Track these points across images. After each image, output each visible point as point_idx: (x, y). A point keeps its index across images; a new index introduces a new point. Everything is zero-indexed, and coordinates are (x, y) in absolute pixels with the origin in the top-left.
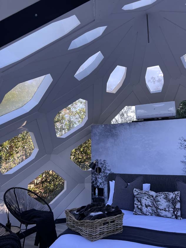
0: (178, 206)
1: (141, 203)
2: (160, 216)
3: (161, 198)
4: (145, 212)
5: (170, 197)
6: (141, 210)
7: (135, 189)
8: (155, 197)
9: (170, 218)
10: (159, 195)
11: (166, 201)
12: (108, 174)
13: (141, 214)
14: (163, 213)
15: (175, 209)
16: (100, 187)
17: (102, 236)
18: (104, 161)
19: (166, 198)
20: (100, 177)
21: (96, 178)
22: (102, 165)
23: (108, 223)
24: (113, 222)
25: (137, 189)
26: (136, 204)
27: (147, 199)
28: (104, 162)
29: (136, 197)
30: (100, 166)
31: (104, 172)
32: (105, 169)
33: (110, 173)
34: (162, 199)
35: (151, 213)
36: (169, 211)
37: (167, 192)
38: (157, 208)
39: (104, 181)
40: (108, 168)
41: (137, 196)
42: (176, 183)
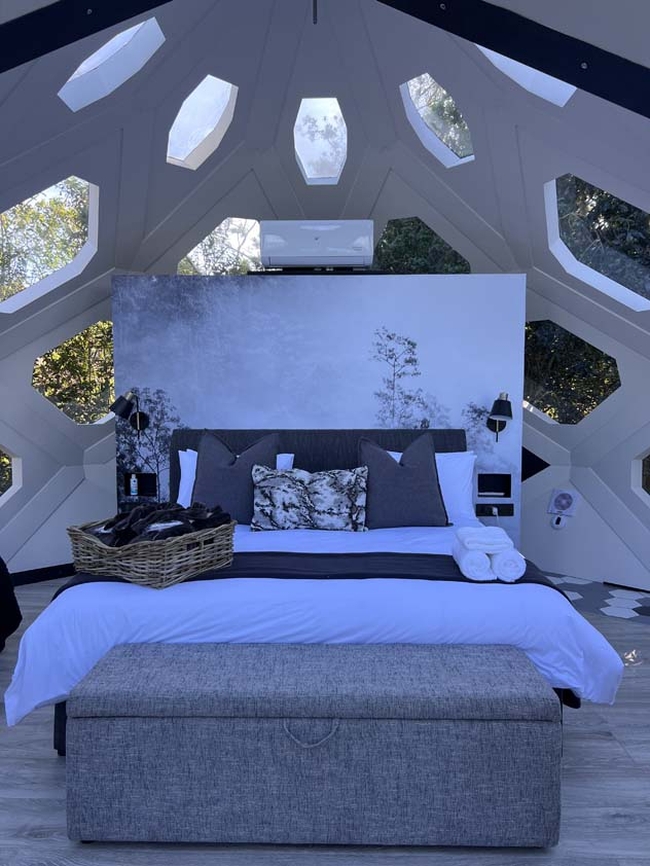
0: (361, 501)
1: (271, 500)
2: (318, 528)
3: (321, 486)
4: (280, 522)
5: (345, 481)
6: (271, 517)
7: (256, 467)
8: (310, 483)
9: (341, 530)
10: (318, 477)
11: (333, 490)
12: (170, 433)
13: (271, 527)
14: (326, 520)
15: (353, 507)
16: (147, 469)
17: (184, 576)
18: (159, 392)
19: (334, 484)
20: (146, 440)
21: (132, 447)
22: (152, 405)
23: (198, 544)
24: (211, 541)
25: (261, 465)
26: (258, 505)
27: (289, 490)
28: (159, 398)
29: (260, 487)
30: (144, 408)
31: (157, 426)
32: (162, 418)
33: (177, 428)
34: (325, 487)
35: (295, 523)
36: (339, 514)
37: (337, 471)
38: (311, 509)
39: (157, 451)
40: (170, 415)
41: (262, 484)
42: (360, 449)
